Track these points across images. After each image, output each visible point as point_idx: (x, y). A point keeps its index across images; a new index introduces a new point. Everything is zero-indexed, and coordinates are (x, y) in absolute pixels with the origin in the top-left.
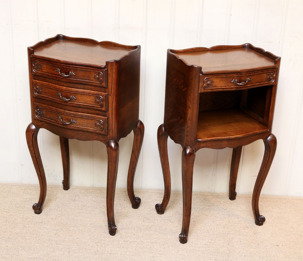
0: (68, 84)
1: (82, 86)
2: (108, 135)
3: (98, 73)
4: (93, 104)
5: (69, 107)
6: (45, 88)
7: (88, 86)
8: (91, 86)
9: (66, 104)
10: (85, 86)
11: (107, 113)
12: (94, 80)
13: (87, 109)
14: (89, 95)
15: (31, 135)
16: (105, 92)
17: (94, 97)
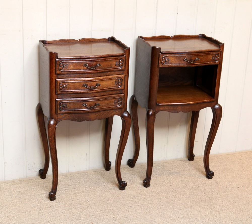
0: (93, 74)
1: (105, 74)
2: (123, 108)
3: (119, 60)
4: (114, 86)
5: (93, 94)
6: (70, 83)
7: (109, 72)
8: (112, 72)
9: (92, 91)
10: (106, 73)
11: (124, 91)
12: (115, 66)
13: (108, 92)
14: (111, 79)
15: (54, 129)
16: (123, 74)
17: (114, 81)
